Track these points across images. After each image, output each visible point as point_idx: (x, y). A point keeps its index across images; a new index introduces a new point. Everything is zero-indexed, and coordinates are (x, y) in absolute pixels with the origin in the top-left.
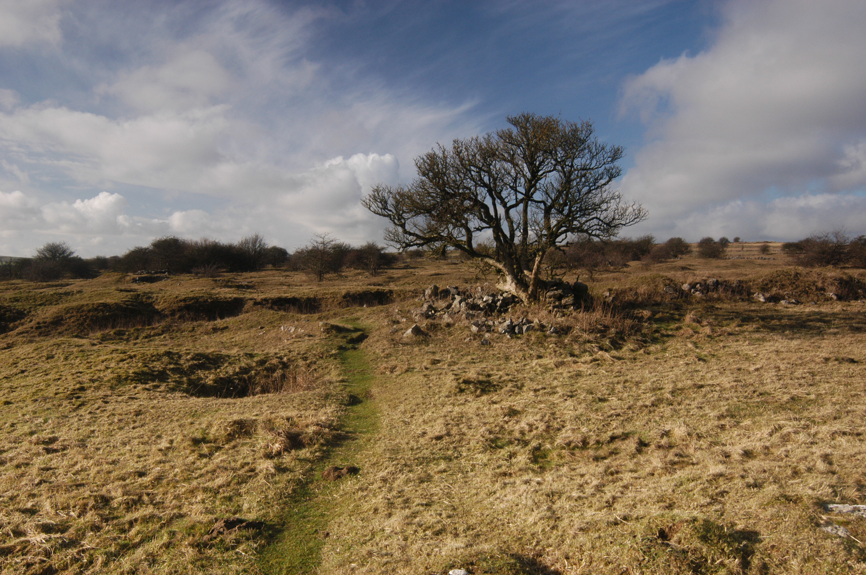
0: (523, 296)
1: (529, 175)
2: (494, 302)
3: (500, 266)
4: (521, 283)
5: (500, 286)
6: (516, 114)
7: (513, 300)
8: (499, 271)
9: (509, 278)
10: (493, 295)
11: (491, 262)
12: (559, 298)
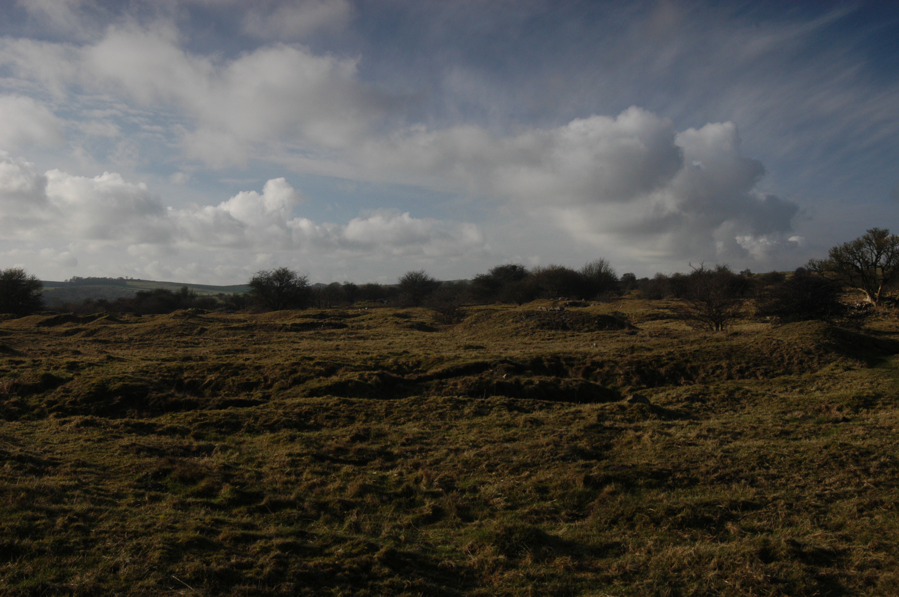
0: (874, 303)
1: (876, 253)
2: (862, 306)
3: (864, 291)
4: (873, 297)
5: (864, 300)
6: (871, 228)
7: (870, 305)
8: (865, 294)
9: (868, 296)
10: (861, 303)
11: (860, 289)
12: (889, 304)
